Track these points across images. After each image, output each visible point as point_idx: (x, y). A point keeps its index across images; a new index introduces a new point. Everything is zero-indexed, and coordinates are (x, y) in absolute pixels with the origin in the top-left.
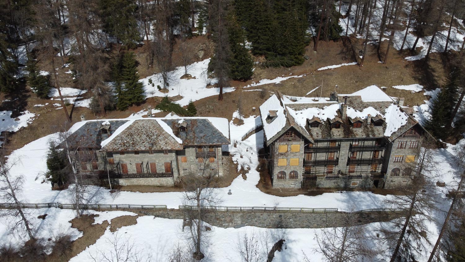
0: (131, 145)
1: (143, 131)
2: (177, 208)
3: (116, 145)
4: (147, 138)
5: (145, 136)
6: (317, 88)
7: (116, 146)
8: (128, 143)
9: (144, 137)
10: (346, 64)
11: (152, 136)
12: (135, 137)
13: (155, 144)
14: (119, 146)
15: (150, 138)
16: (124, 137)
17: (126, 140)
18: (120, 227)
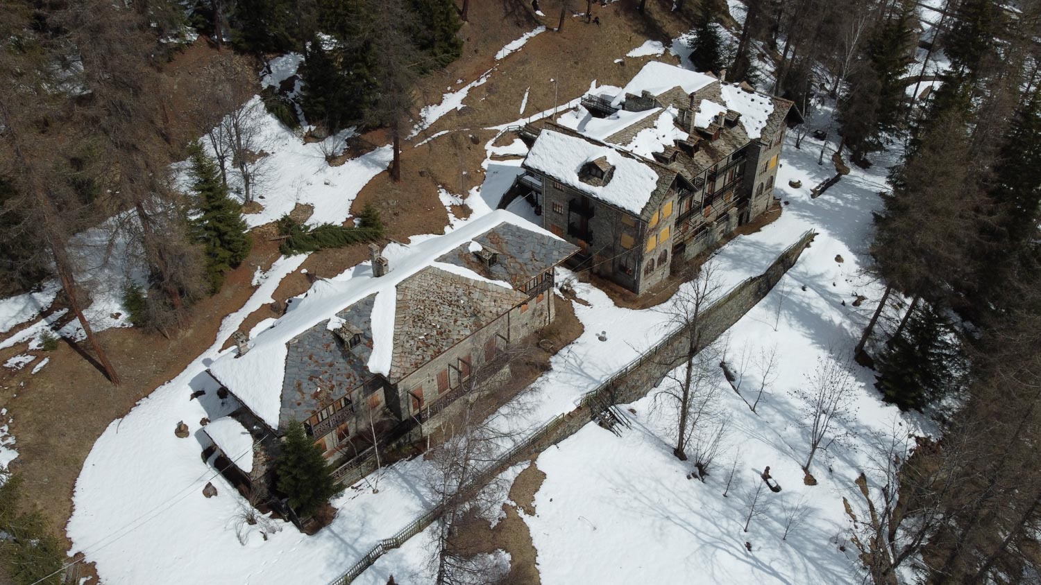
0: (439, 337)
1: (432, 299)
2: (572, 408)
3: (411, 353)
4: (455, 309)
5: (447, 307)
6: (527, 95)
7: (413, 357)
8: (429, 337)
9: (446, 309)
10: (532, 34)
11: (458, 301)
12: (431, 318)
13: (479, 312)
14: (418, 353)
15: (458, 306)
16: (411, 330)
17: (421, 334)
18: (533, 500)
